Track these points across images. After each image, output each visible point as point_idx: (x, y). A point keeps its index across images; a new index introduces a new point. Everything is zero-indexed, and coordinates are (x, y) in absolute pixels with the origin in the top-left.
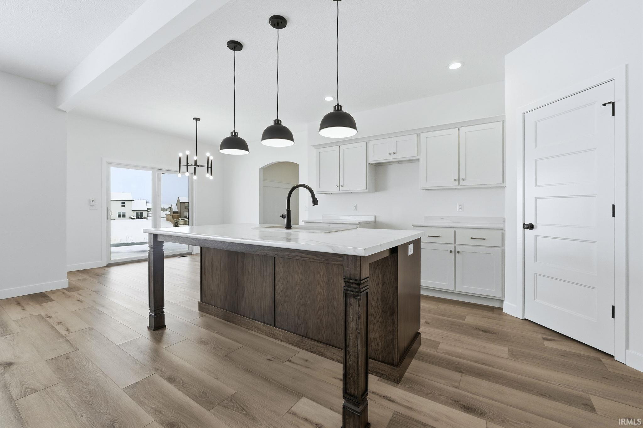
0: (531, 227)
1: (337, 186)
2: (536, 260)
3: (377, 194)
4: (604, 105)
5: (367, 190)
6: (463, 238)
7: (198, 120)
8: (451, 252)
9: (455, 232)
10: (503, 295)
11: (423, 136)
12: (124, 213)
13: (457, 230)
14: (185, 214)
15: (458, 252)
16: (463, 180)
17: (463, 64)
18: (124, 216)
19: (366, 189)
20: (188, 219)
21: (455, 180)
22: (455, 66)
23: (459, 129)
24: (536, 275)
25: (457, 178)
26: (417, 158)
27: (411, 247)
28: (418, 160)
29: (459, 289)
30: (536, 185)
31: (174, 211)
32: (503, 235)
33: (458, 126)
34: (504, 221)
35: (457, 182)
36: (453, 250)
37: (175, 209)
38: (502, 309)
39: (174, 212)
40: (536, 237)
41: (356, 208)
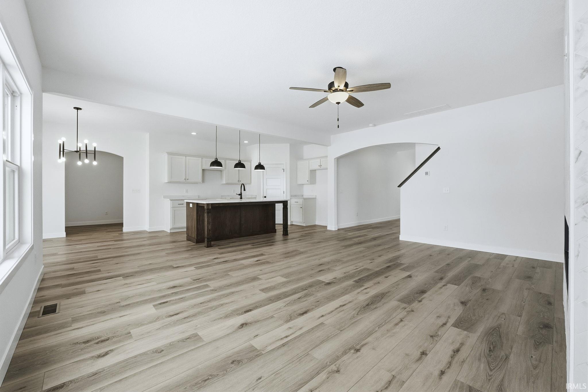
0: (265, 197)
1: (185, 179)
4: (283, 169)
11: (227, 161)
21: (238, 181)
28: (222, 171)
30: (266, 185)
41: (187, 191)
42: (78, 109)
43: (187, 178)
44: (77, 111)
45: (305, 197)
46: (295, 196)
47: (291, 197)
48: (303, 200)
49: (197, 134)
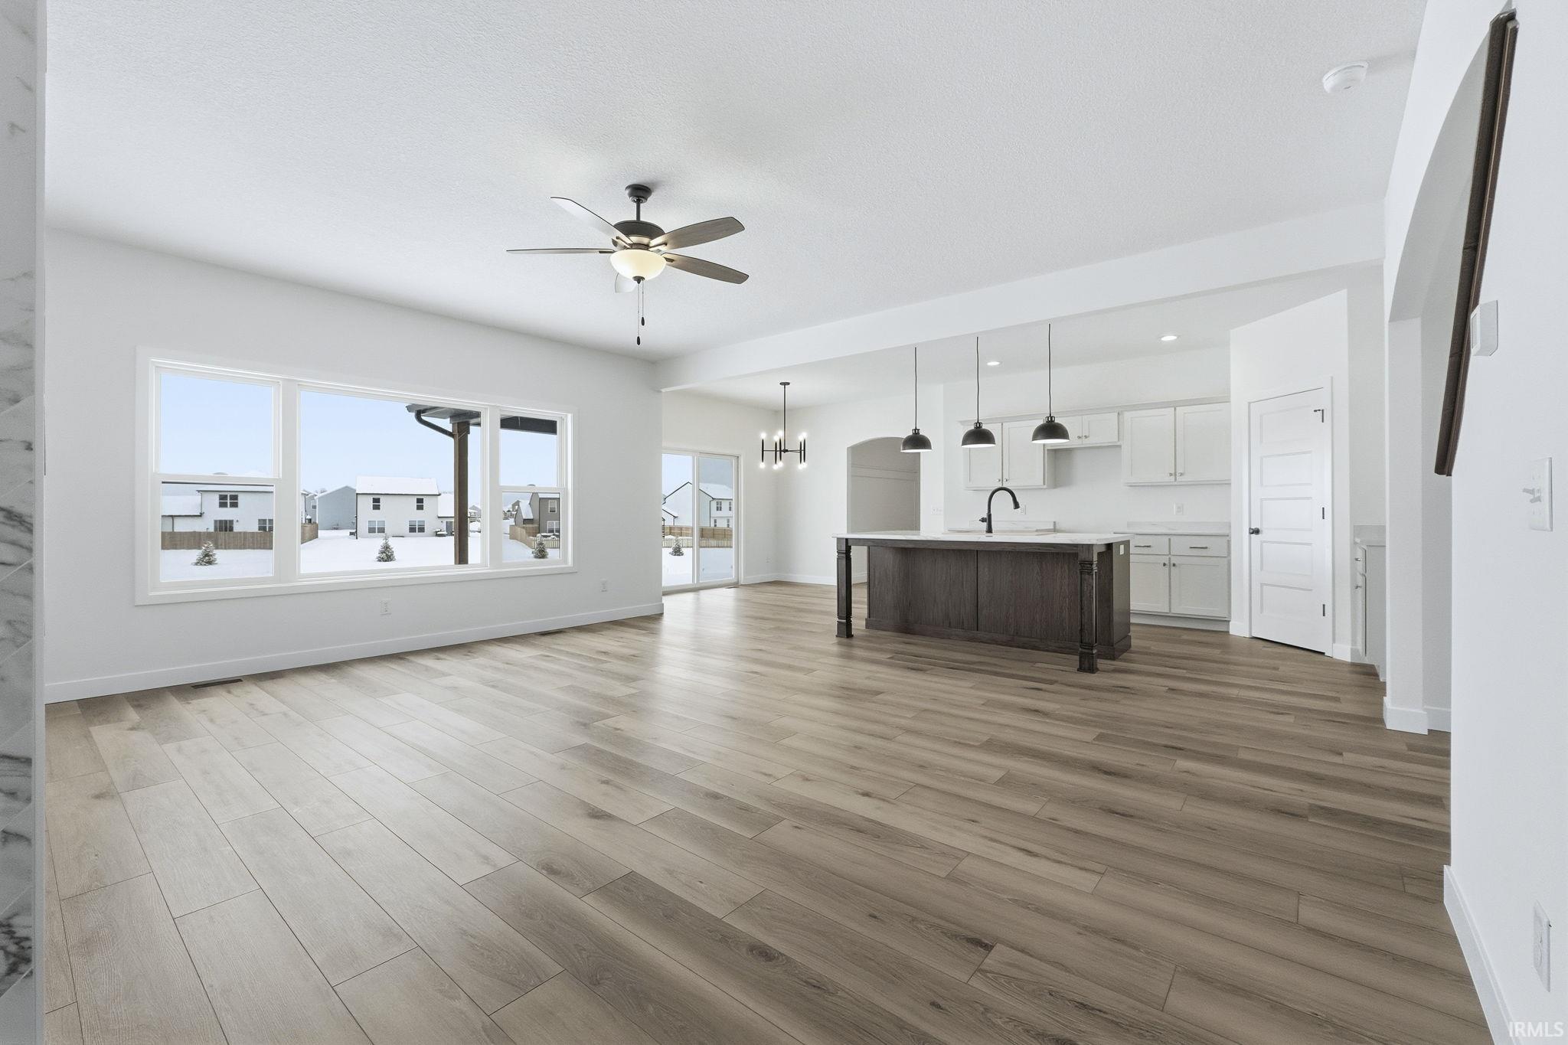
0: (1257, 532)
1: (1000, 481)
2: (1262, 569)
3: (1057, 491)
4: (1315, 411)
5: (1045, 487)
6: (1180, 546)
8: (1165, 565)
9: (1170, 539)
10: (1230, 612)
11: (1127, 415)
12: (421, 524)
13: (1172, 538)
14: (551, 524)
15: (1174, 565)
16: (1182, 474)
17: (1180, 335)
18: (422, 530)
19: (1044, 484)
20: (558, 536)
21: (1171, 474)
22: (1169, 338)
23: (1175, 409)
24: (1262, 585)
25: (1173, 472)
26: (1118, 444)
27: (1122, 547)
28: (1120, 446)
29: (1177, 610)
30: (1262, 485)
31: (524, 517)
32: (1229, 542)
33: (1175, 405)
34: (1230, 527)
35: (1173, 478)
36: (1167, 563)
37: (527, 513)
38: (1229, 632)
39: (525, 520)
40: (1262, 542)
42: (785, 384)
44: (785, 388)
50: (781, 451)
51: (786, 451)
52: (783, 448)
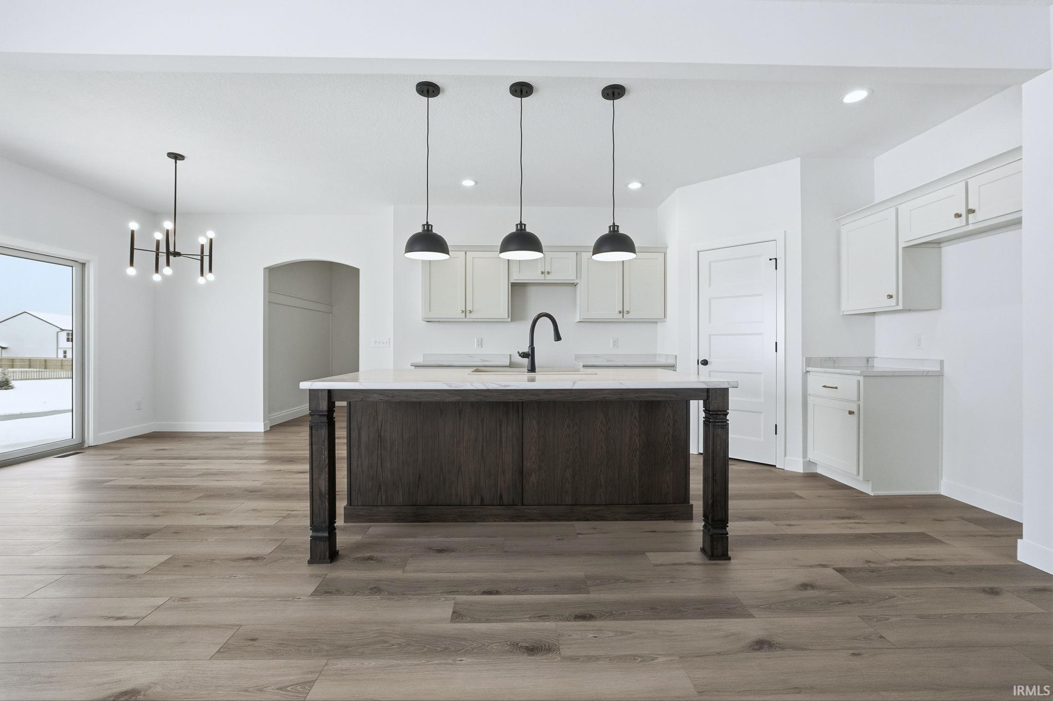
0: (705, 363)
1: (463, 312)
4: (770, 259)
5: (509, 320)
7: (178, 157)
11: (584, 255)
16: (628, 312)
17: (643, 184)
19: (508, 317)
21: (620, 312)
26: (577, 281)
28: (575, 284)
30: (710, 322)
35: (622, 315)
40: (710, 372)
41: (481, 343)
42: (176, 157)
43: (469, 308)
44: (176, 163)
45: (880, 366)
46: (831, 362)
47: (808, 365)
48: (861, 379)
49: (476, 183)
50: (168, 253)
51: (177, 254)
52: (172, 249)
